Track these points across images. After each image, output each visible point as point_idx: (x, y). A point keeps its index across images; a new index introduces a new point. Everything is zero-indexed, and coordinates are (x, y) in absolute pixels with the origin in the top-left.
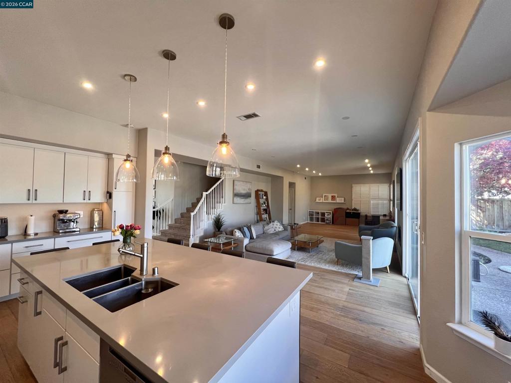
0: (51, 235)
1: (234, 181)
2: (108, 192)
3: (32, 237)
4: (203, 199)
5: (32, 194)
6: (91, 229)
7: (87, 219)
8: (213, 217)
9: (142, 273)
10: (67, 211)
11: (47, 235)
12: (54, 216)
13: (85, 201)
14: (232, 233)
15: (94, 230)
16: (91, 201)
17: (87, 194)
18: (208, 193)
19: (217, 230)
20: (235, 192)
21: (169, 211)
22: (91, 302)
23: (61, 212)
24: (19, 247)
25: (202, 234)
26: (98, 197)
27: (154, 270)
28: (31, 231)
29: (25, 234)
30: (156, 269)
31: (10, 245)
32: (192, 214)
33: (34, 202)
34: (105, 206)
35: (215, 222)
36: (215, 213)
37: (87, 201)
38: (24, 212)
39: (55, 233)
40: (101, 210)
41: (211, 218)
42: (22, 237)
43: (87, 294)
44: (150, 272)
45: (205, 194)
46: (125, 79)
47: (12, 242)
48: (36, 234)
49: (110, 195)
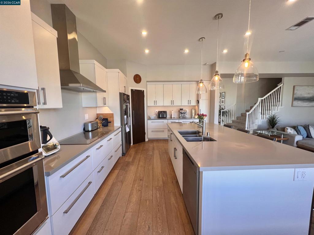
0: (178, 118)
1: (294, 87)
2: (197, 100)
3: (173, 118)
4: (258, 103)
5: (172, 102)
6: (191, 118)
7: (190, 113)
8: (267, 116)
9: (203, 134)
10: (183, 109)
11: (177, 118)
12: (179, 111)
13: (188, 105)
14: (283, 129)
15: (193, 118)
16: (191, 105)
17: (189, 102)
18: (263, 98)
19: (271, 127)
20: (295, 96)
21: (232, 111)
22: (183, 138)
23: (181, 109)
24: (170, 121)
25: (256, 128)
26: (194, 103)
27: (207, 133)
28: (173, 117)
29: (171, 117)
30: (209, 133)
31: (167, 120)
32: (248, 113)
33: (173, 105)
34: (197, 107)
35: (270, 121)
36: (270, 114)
37: (189, 105)
38: (171, 109)
39: (179, 118)
40: (195, 109)
41: (266, 118)
42: (170, 118)
43: (182, 136)
44: (206, 134)
45: (260, 99)
46: (200, 41)
47: (168, 119)
48: (174, 118)
49: (198, 102)
